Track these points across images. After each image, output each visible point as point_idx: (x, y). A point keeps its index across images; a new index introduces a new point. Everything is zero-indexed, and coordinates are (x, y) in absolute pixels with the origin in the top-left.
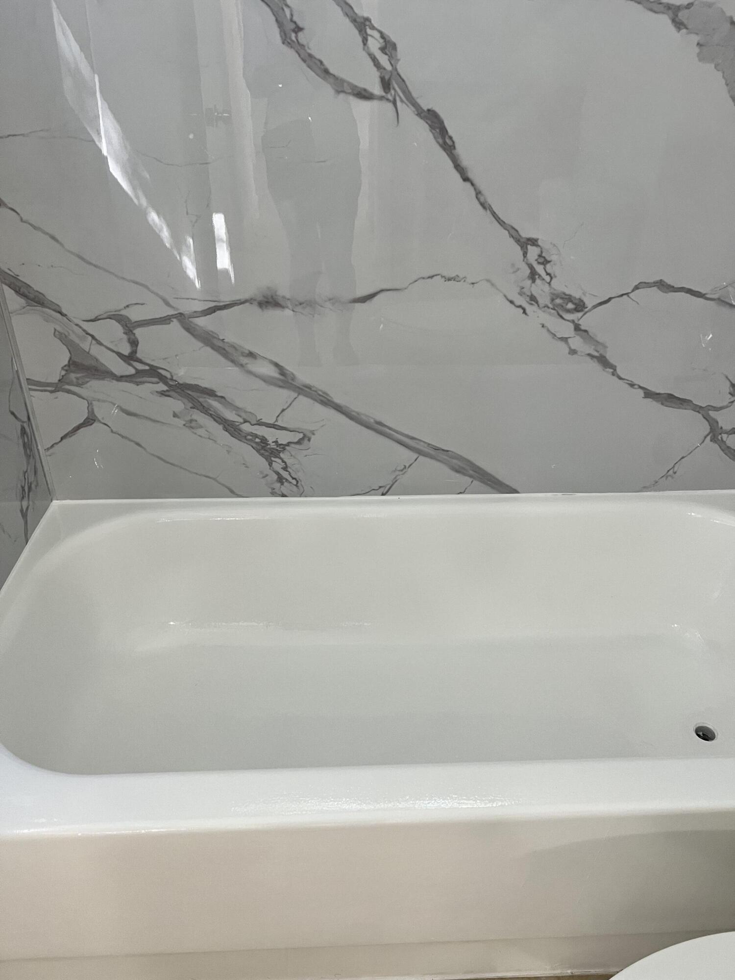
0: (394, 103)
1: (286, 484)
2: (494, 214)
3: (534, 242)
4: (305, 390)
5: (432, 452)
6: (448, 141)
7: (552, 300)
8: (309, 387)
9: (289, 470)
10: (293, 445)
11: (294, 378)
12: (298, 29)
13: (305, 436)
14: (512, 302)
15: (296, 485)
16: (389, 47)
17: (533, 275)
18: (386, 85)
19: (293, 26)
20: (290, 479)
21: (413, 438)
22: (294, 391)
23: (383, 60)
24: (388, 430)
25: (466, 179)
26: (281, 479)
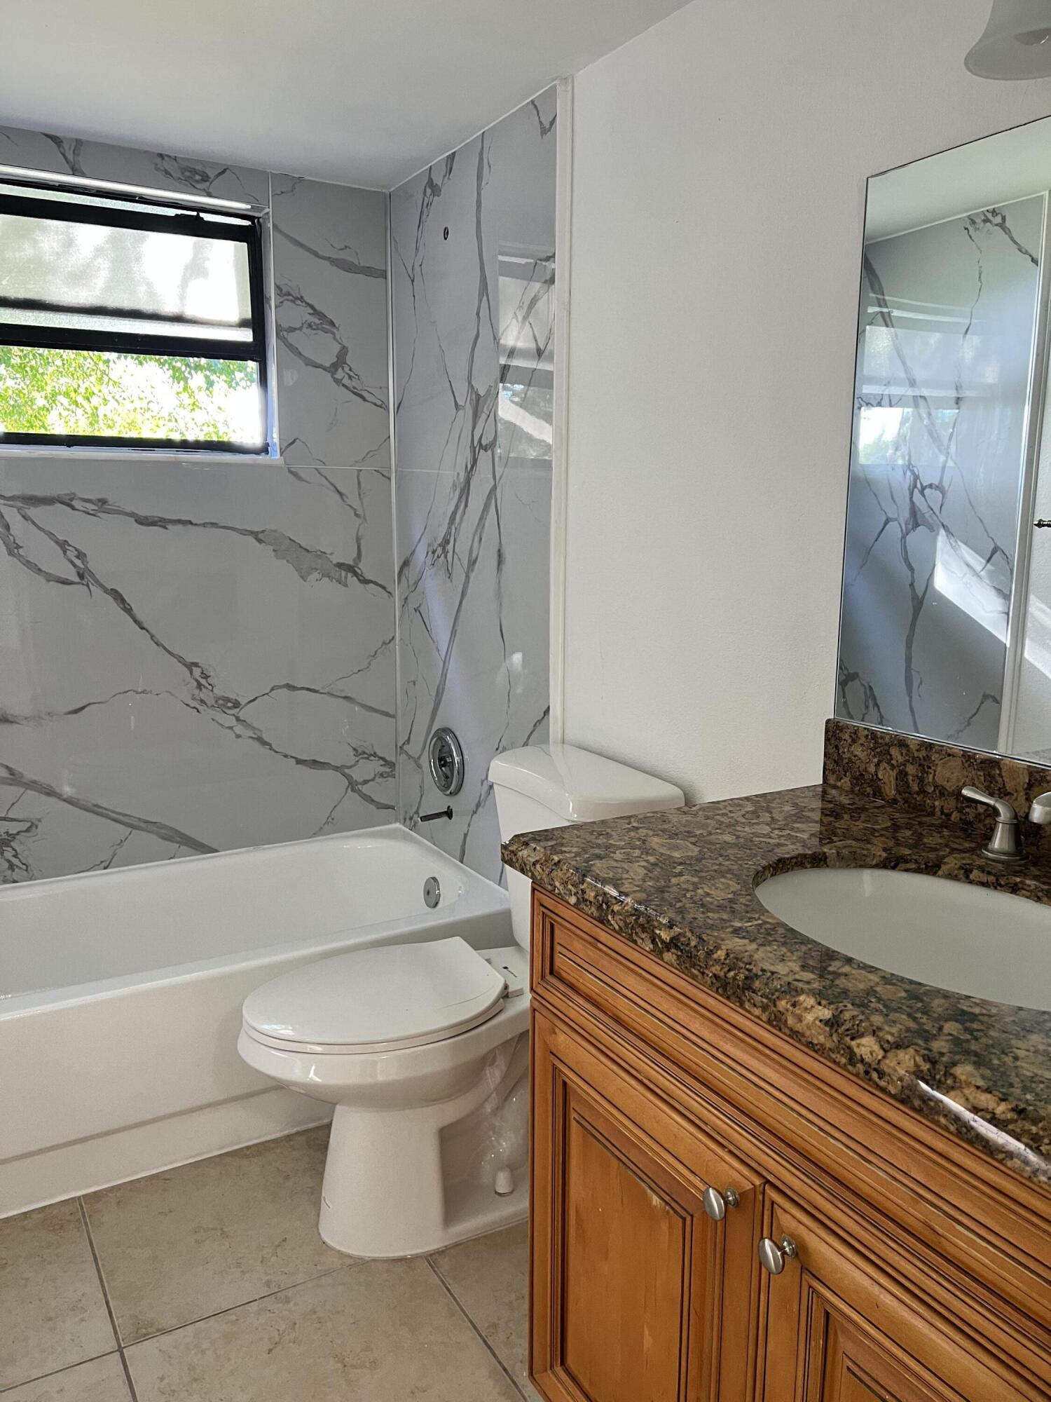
0: (88, 586)
1: (17, 870)
2: (165, 648)
3: (196, 665)
4: (33, 785)
5: (142, 825)
6: (127, 606)
7: (216, 702)
8: (35, 782)
9: (19, 856)
10: (22, 834)
11: (22, 775)
12: (19, 547)
13: (32, 824)
14: (187, 705)
15: (26, 870)
16: (81, 555)
17: (200, 686)
18: (81, 576)
19: (15, 545)
20: (21, 865)
21: (125, 815)
22: (23, 787)
23: (78, 562)
24: (104, 811)
25: (142, 628)
26: (12, 867)
